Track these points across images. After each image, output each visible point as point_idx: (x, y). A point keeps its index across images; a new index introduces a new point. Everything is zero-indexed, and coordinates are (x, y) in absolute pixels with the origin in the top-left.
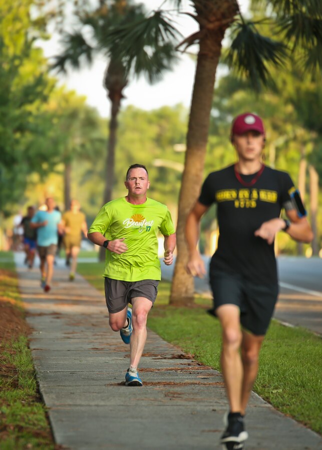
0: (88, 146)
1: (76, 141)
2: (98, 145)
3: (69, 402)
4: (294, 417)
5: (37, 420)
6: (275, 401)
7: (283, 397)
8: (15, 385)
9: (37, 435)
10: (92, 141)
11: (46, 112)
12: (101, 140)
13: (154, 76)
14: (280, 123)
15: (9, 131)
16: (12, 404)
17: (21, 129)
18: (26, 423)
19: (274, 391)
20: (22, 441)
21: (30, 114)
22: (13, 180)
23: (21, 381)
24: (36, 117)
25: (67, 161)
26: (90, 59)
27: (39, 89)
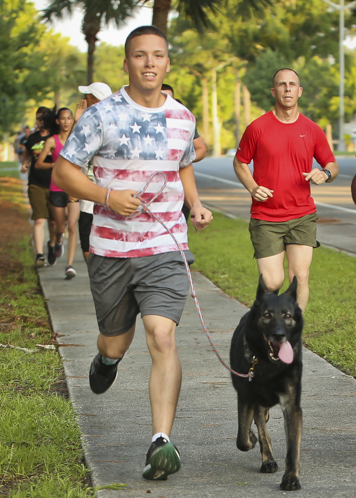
0: (72, 76)
1: (62, 73)
2: (79, 75)
3: (63, 293)
4: (237, 299)
5: (38, 310)
6: (222, 285)
7: (228, 281)
8: (21, 280)
9: (38, 325)
10: (75, 73)
11: (38, 52)
12: (81, 72)
13: (121, 22)
14: (219, 53)
15: (11, 68)
16: (18, 297)
17: (20, 67)
18: (30, 314)
19: (222, 277)
20: (27, 330)
21: (25, 55)
22: (15, 106)
23: (26, 276)
24: (30, 57)
25: (56, 89)
26: (70, 11)
27: (32, 35)
